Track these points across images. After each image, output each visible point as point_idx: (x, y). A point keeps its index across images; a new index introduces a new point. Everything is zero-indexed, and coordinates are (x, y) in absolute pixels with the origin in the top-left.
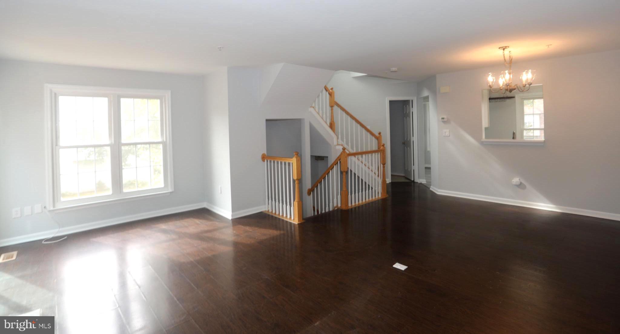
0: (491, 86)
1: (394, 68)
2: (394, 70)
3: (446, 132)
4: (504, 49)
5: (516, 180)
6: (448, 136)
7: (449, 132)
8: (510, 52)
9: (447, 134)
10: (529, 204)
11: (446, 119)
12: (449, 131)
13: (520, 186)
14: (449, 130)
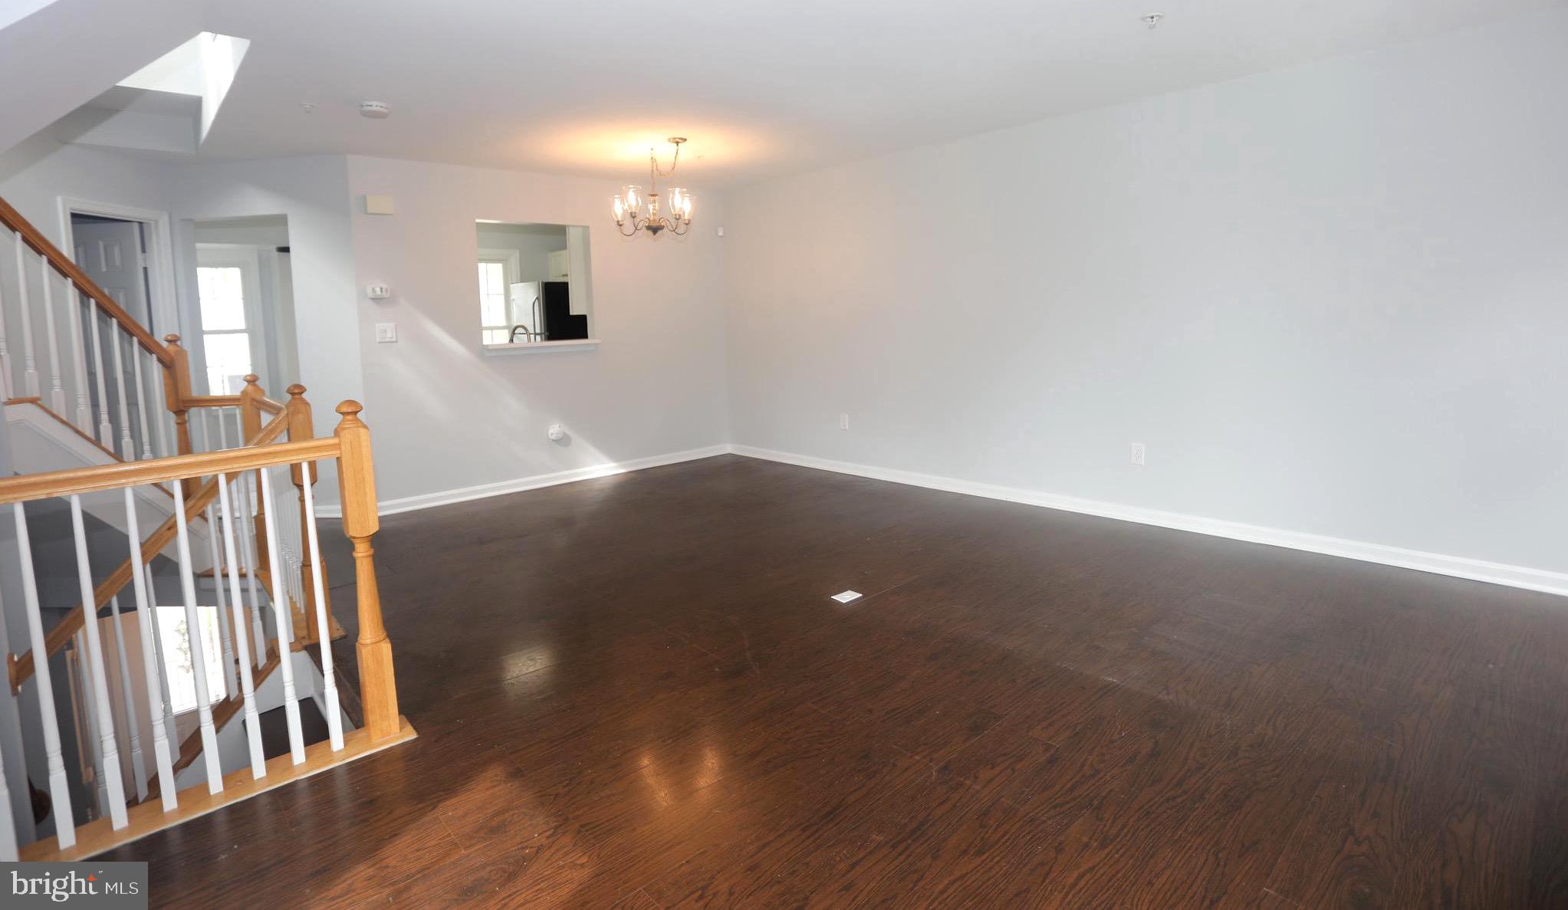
0: (621, 223)
1: (374, 103)
2: (374, 108)
3: (385, 328)
4: (677, 143)
5: (555, 430)
6: (393, 342)
7: (396, 328)
8: (652, 149)
9: (389, 335)
10: (567, 477)
11: (387, 290)
12: (396, 326)
13: (563, 441)
14: (394, 324)
